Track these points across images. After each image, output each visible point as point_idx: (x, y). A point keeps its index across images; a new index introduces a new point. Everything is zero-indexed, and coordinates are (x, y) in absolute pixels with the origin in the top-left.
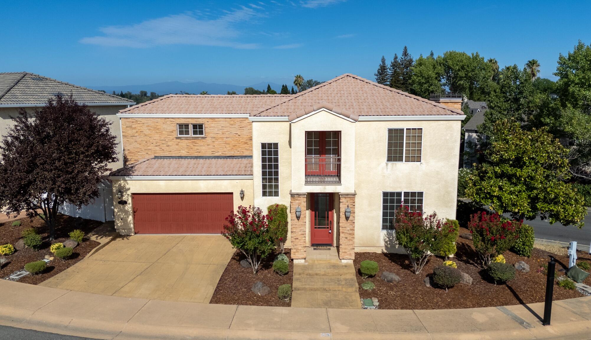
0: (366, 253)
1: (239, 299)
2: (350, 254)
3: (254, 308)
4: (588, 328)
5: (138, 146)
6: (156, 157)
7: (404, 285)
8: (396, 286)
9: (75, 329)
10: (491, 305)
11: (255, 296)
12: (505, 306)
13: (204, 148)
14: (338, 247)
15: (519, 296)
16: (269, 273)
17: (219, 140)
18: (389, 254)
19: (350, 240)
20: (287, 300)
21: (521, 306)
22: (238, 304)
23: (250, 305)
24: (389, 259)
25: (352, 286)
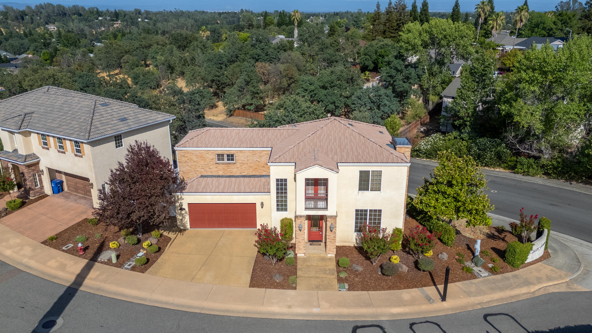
0: (344, 246)
1: (266, 284)
2: (333, 251)
3: (275, 290)
4: (468, 302)
5: (189, 168)
6: (202, 176)
7: (365, 274)
8: (360, 274)
9: (178, 305)
10: (416, 287)
11: (275, 282)
12: (424, 288)
13: (234, 170)
14: (325, 243)
15: (435, 280)
16: (282, 264)
17: (245, 165)
18: (359, 247)
19: (333, 243)
20: (294, 285)
21: (434, 287)
22: (266, 288)
23: (273, 288)
24: (358, 252)
25: (333, 274)
